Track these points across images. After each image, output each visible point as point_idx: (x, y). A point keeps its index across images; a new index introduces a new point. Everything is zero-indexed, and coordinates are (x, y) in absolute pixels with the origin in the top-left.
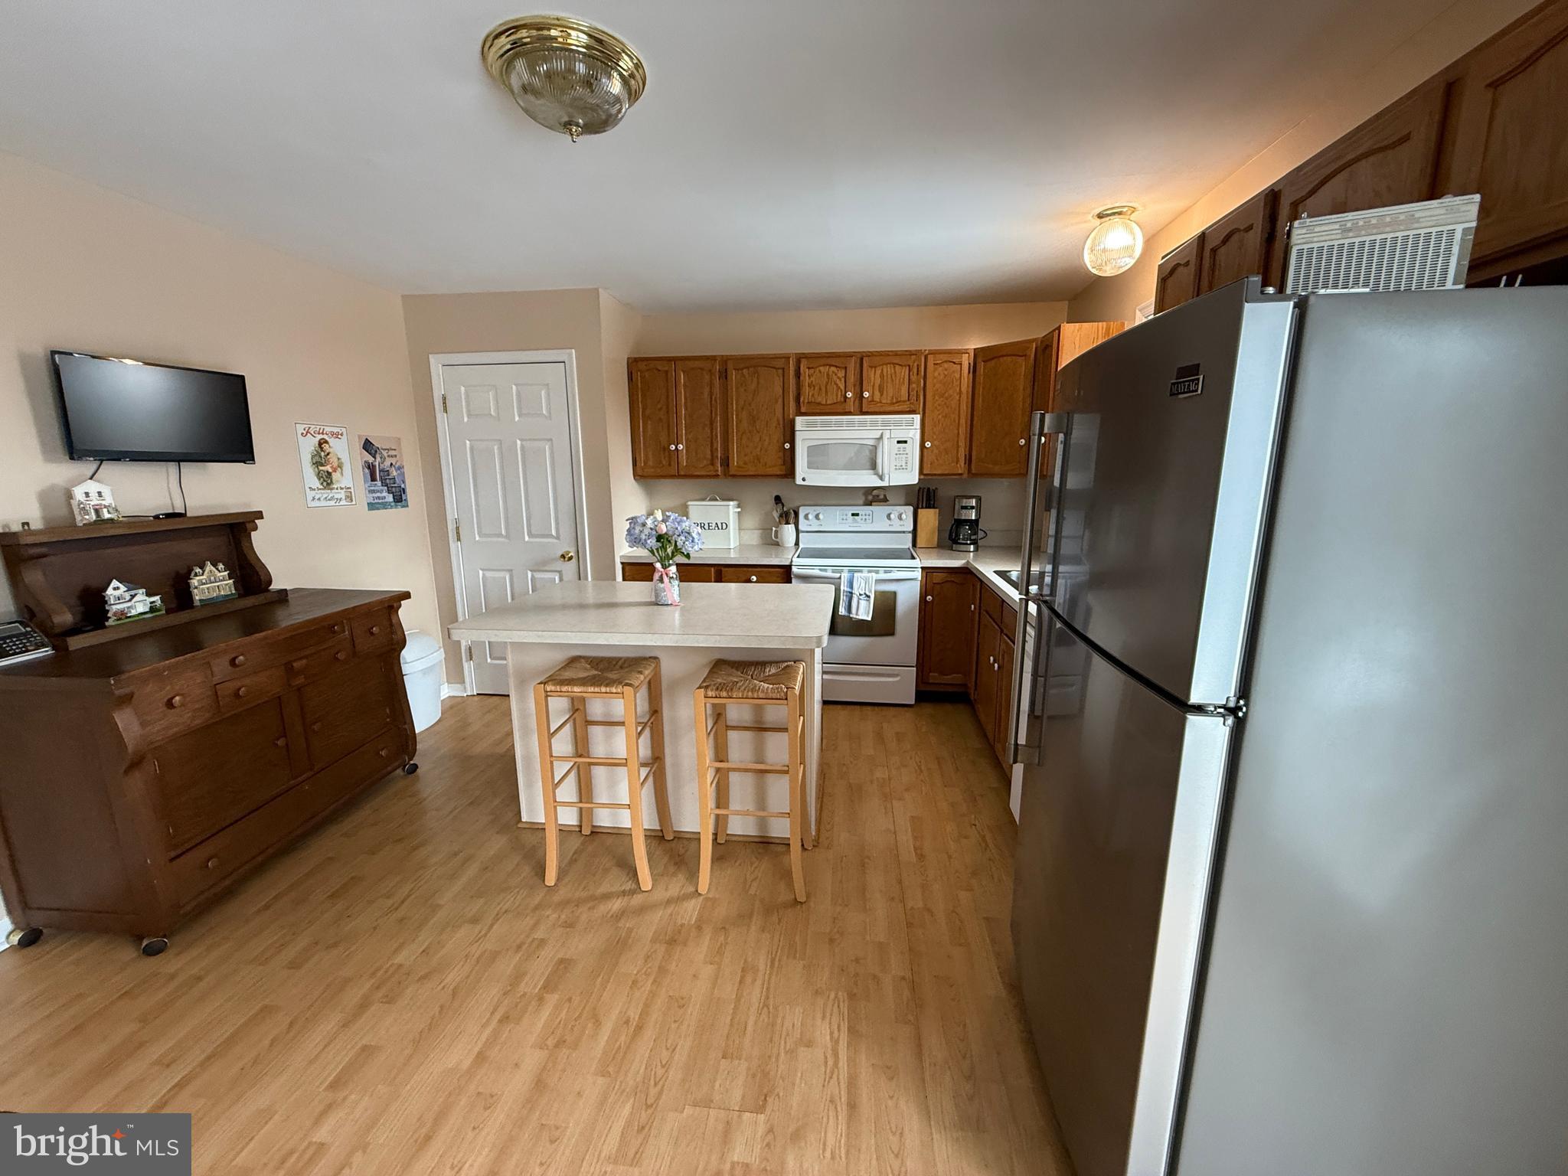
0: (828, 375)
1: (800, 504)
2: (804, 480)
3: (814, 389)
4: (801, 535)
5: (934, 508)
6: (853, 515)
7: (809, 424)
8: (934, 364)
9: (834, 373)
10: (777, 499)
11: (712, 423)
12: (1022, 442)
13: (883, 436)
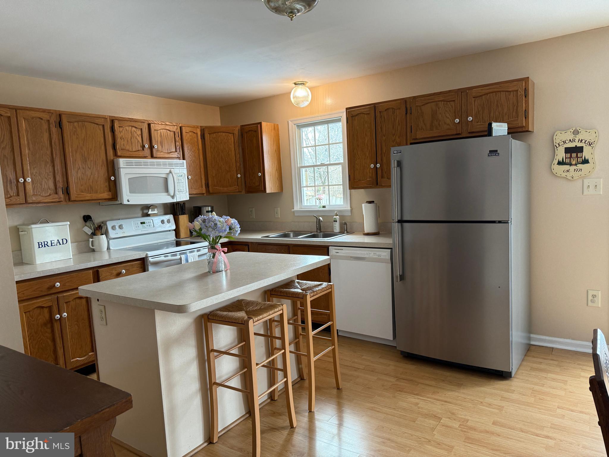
0: (131, 132)
1: (107, 219)
2: (128, 201)
3: (124, 141)
4: (111, 241)
5: (185, 214)
6: (142, 223)
7: (128, 164)
8: (186, 132)
9: (134, 131)
10: (87, 219)
11: (53, 161)
12: (239, 176)
13: (170, 172)
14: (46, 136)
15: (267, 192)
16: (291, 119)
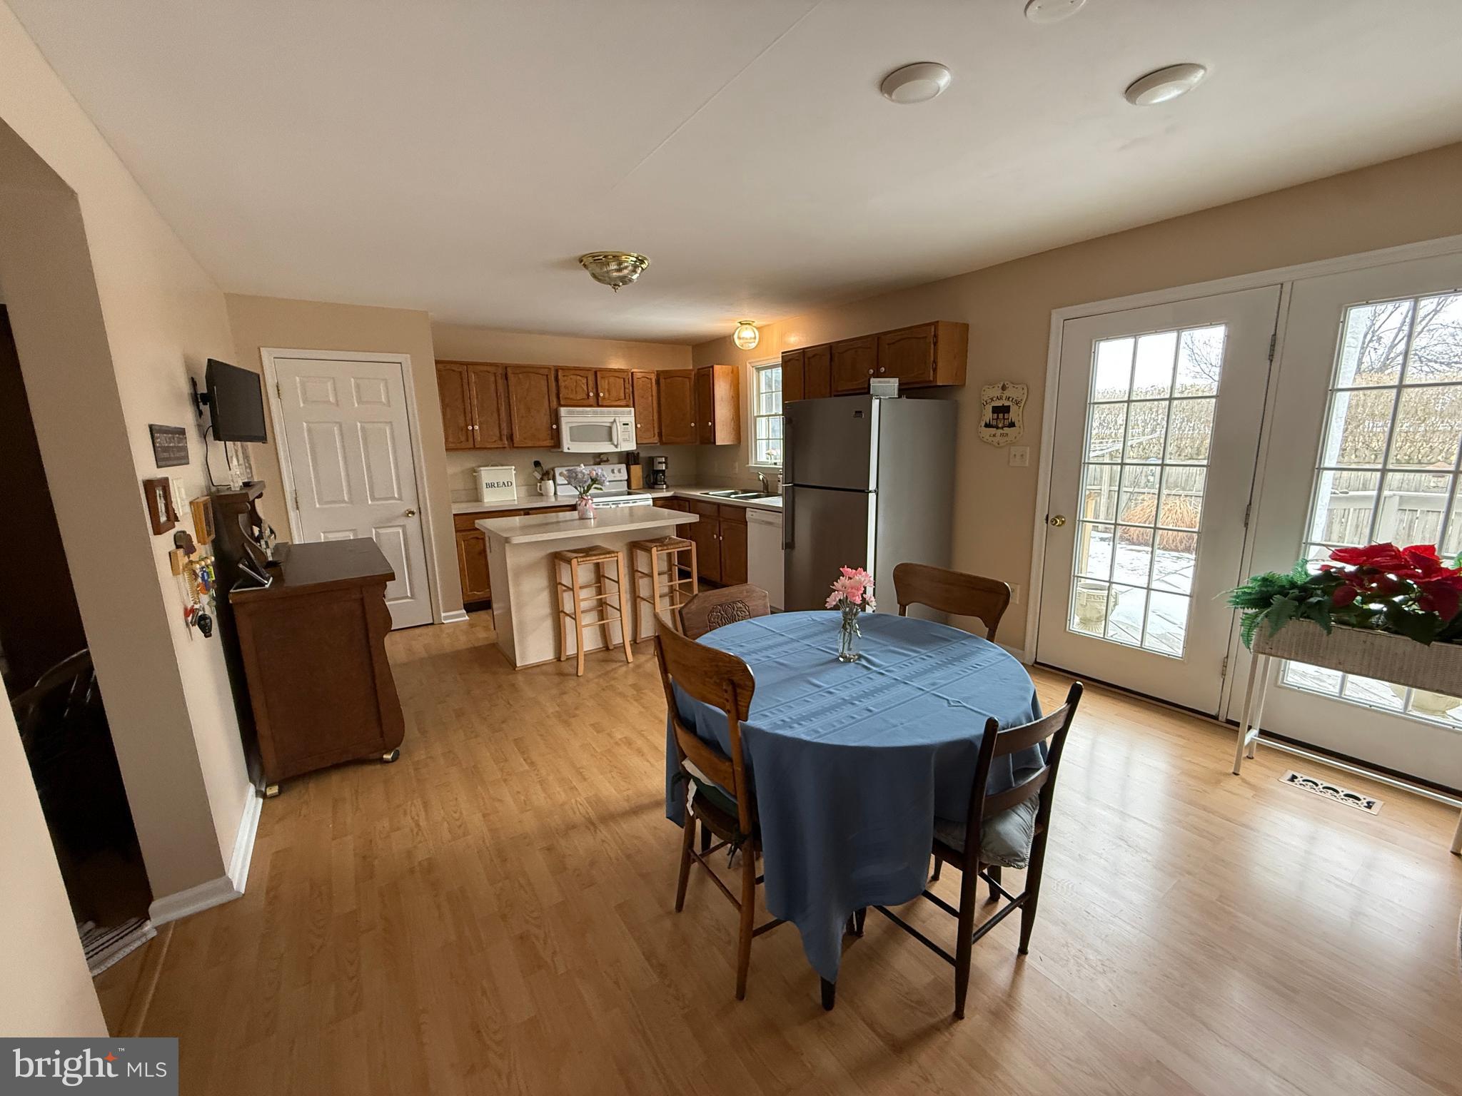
0: (576, 381)
1: (556, 465)
2: (569, 449)
3: (568, 389)
4: (558, 487)
5: (638, 464)
7: (569, 413)
8: (637, 379)
9: (579, 380)
10: (537, 464)
11: (498, 410)
12: (693, 425)
13: (615, 421)
14: (493, 387)
15: (717, 444)
16: (750, 361)
